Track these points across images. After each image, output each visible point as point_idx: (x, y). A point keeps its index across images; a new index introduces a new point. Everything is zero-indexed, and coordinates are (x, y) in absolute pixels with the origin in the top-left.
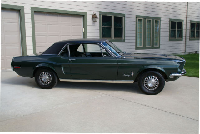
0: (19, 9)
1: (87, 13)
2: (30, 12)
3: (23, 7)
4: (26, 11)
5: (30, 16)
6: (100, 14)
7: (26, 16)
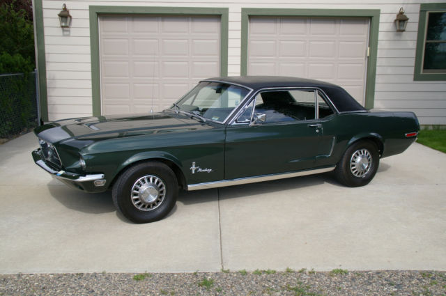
0: (218, 13)
1: (381, 12)
2: (239, 17)
3: (227, 9)
4: (231, 17)
5: (239, 26)
6: (421, 11)
7: (231, 26)
